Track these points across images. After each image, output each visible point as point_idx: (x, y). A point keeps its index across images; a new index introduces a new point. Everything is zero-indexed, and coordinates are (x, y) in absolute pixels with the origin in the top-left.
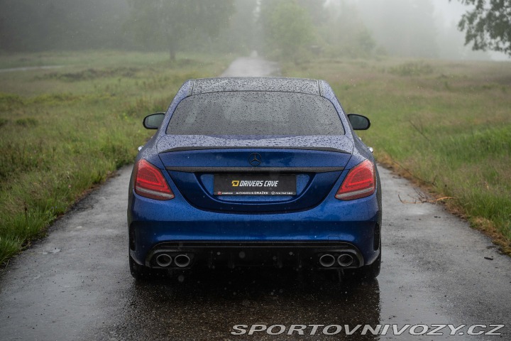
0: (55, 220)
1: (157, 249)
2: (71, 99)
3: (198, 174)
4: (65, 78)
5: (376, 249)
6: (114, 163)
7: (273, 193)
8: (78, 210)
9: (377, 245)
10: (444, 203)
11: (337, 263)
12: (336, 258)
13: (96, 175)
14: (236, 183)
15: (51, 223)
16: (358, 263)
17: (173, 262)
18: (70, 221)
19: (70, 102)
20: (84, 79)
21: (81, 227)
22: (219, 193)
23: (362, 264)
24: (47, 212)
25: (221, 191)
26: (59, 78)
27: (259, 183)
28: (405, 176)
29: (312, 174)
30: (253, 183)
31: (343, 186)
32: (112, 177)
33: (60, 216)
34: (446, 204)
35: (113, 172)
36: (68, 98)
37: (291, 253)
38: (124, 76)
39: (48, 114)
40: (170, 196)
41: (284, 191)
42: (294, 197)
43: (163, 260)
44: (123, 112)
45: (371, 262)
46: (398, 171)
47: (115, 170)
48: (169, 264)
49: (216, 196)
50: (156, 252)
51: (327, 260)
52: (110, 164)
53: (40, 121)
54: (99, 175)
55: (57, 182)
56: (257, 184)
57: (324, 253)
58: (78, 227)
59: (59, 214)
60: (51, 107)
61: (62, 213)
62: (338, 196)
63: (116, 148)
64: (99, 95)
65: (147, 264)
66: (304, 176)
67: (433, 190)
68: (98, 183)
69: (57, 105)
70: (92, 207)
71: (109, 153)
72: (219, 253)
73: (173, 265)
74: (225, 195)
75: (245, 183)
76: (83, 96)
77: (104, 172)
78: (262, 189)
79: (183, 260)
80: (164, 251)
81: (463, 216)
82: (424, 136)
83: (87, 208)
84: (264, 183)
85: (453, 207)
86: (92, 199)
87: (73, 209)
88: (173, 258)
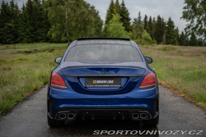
0: (16, 104)
1: (59, 111)
2: (26, 60)
3: (78, 78)
4: (24, 53)
5: (157, 111)
6: (43, 82)
7: (111, 86)
8: (27, 100)
9: (157, 110)
10: (184, 97)
11: (140, 117)
12: (140, 115)
13: (35, 87)
14: (95, 82)
15: (14, 105)
16: (149, 118)
17: (67, 117)
18: (23, 105)
19: (26, 61)
20: (32, 53)
21: (27, 107)
22: (88, 86)
23: (151, 118)
24: (13, 101)
25: (89, 85)
26: (22, 53)
27: (105, 82)
28: (167, 87)
29: (128, 78)
30: (103, 81)
31: (142, 83)
32: (42, 88)
33: (18, 103)
34: (185, 97)
35: (42, 86)
36: (25, 60)
37: (119, 113)
38: (49, 52)
39: (16, 66)
40: (66, 87)
41: (116, 85)
42: (121, 87)
43: (62, 116)
44: (48, 63)
45: (155, 117)
46: (164, 85)
47: (43, 85)
48: (65, 118)
49: (86, 87)
50: (59, 112)
51: (135, 116)
52: (41, 83)
53: (13, 68)
54: (36, 86)
55: (17, 89)
56: (104, 82)
57: (134, 113)
58: (26, 107)
59: (18, 102)
60: (18, 63)
61: (20, 102)
62: (141, 87)
63: (44, 76)
64: (38, 58)
65: (55, 119)
66: (125, 78)
67: (179, 92)
68: (36, 90)
69: (21, 63)
70: (33, 99)
71: (41, 79)
72: (87, 113)
73: (67, 118)
74: (90, 87)
75: (99, 82)
76: (31, 59)
77: (38, 86)
78: (107, 84)
79: (71, 116)
80: (63, 112)
81: (193, 102)
82: (174, 72)
83: (30, 100)
84: (107, 82)
85: (188, 98)
86: (33, 96)
87: (24, 100)
88: (67, 115)
